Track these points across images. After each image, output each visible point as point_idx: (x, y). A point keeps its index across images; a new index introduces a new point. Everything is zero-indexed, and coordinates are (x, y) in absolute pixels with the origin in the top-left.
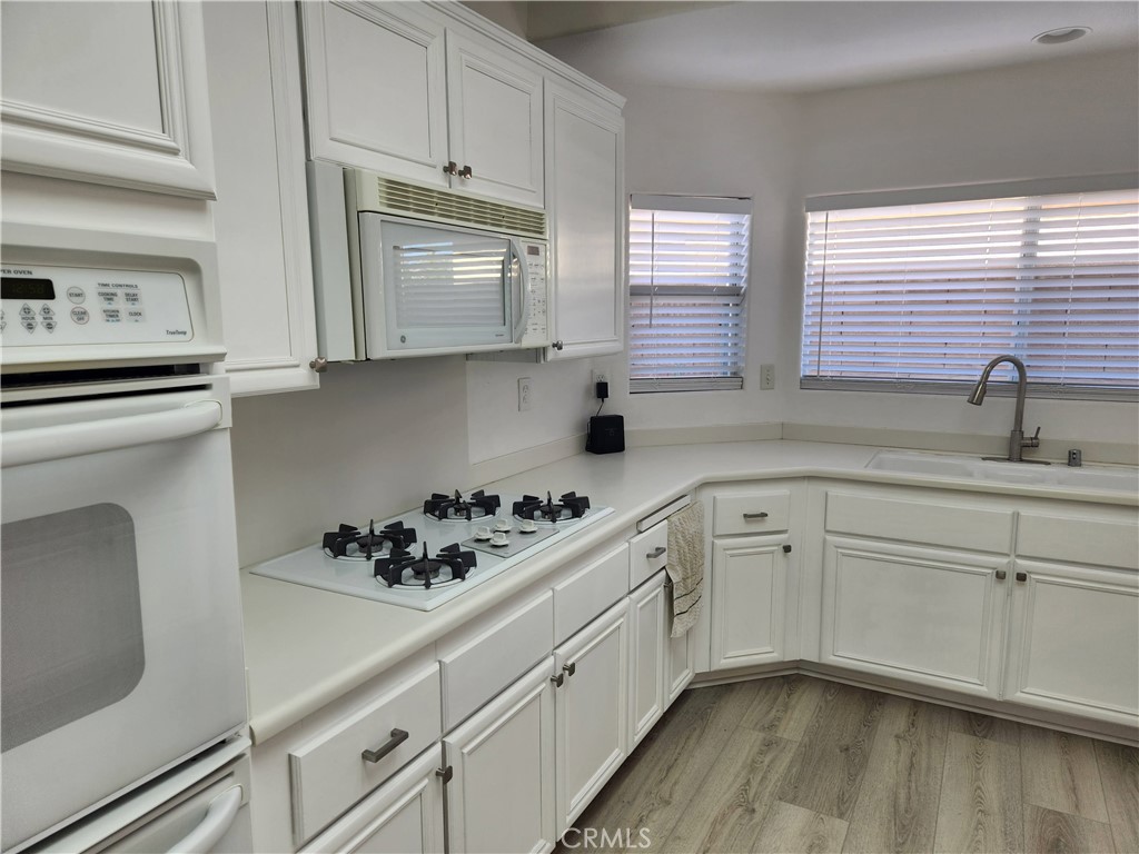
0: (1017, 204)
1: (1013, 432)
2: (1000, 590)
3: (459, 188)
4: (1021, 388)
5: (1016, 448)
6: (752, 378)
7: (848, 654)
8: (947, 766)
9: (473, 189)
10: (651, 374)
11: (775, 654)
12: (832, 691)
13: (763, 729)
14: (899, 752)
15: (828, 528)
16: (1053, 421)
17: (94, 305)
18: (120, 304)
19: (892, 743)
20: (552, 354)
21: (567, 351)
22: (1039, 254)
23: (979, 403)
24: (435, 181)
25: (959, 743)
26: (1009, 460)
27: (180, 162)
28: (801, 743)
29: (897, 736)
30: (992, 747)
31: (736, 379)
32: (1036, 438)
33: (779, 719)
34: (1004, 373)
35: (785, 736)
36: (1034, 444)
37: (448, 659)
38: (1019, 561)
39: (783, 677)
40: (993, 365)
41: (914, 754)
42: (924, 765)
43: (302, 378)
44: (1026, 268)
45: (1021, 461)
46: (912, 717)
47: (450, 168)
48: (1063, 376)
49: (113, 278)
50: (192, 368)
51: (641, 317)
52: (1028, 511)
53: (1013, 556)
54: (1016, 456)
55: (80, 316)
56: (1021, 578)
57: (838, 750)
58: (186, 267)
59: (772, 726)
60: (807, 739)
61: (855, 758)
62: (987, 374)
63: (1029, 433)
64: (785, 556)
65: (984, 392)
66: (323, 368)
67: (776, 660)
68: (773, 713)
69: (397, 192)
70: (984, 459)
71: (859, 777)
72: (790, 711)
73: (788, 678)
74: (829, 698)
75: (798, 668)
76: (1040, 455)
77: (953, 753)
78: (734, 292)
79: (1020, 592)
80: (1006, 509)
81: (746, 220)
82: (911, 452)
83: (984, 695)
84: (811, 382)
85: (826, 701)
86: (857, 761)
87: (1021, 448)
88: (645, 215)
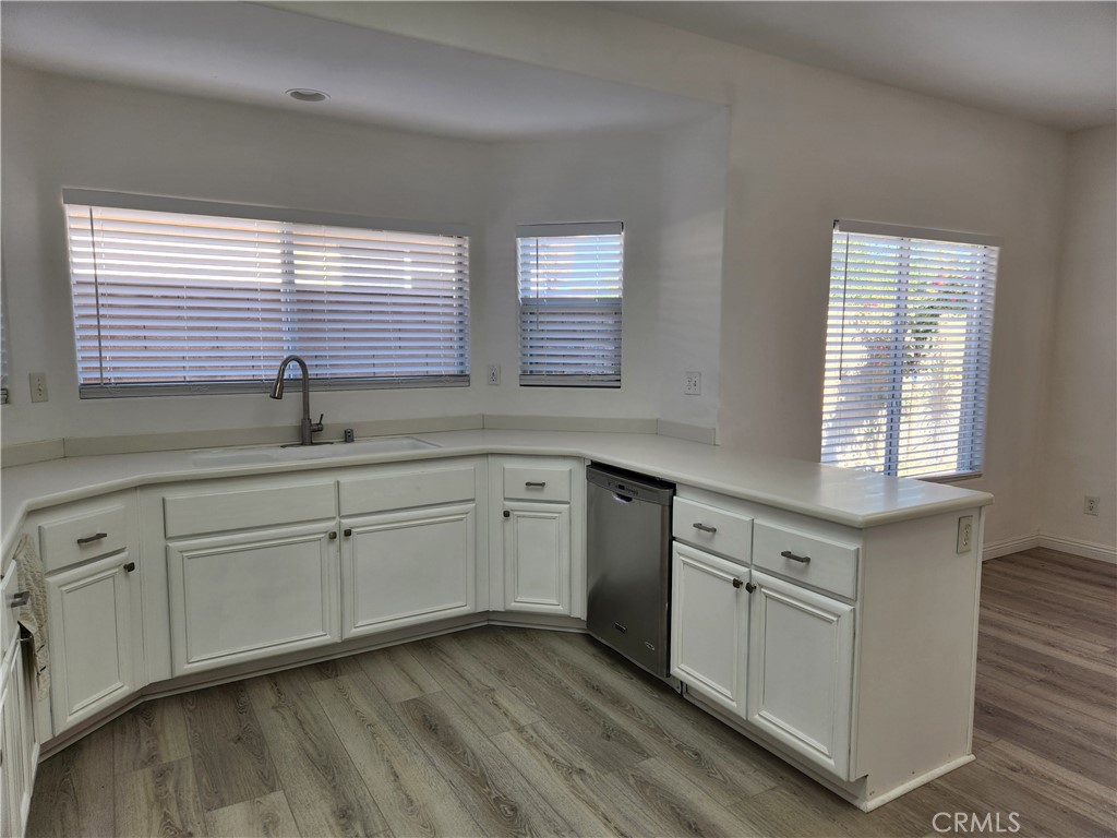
0: (275, 227)
1: (303, 420)
2: (333, 548)
4: (305, 384)
5: (307, 432)
7: (204, 655)
8: (325, 709)
11: (126, 688)
12: (190, 701)
13: (144, 765)
14: (284, 718)
15: (170, 534)
16: (331, 409)
19: (273, 714)
22: (297, 281)
23: (280, 397)
25: (323, 688)
26: (303, 444)
28: (193, 756)
29: (273, 708)
30: (345, 680)
32: (320, 423)
33: (155, 749)
34: (293, 371)
35: (173, 759)
36: (319, 428)
38: (344, 521)
39: (130, 711)
40: (285, 363)
41: (296, 714)
42: (309, 717)
45: (312, 444)
46: (275, 689)
52: (346, 478)
53: (338, 519)
54: (308, 441)
56: (348, 533)
57: (233, 744)
59: (152, 758)
60: (196, 751)
61: (252, 742)
62: (282, 371)
63: (315, 420)
64: (127, 576)
65: (282, 388)
67: (127, 694)
68: (144, 746)
70: (283, 447)
71: (266, 754)
72: (161, 739)
73: (138, 712)
74: (192, 708)
75: (143, 696)
76: (323, 436)
77: (323, 698)
79: (347, 545)
80: (327, 480)
82: (215, 451)
83: (328, 642)
85: (191, 711)
86: (254, 742)
87: (309, 433)
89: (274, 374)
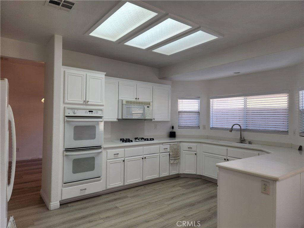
0: (242, 98)
1: (240, 138)
3: (138, 101)
4: (241, 130)
6: (201, 127)
9: (140, 100)
10: (183, 125)
11: (194, 173)
17: (95, 113)
18: (97, 113)
20: (153, 120)
21: (155, 120)
22: (247, 106)
23: (231, 132)
24: (134, 100)
27: (102, 103)
31: (199, 127)
32: (244, 139)
37: (125, 149)
40: (234, 125)
43: (116, 120)
44: (244, 109)
47: (136, 99)
48: (250, 128)
49: (97, 111)
50: (101, 117)
51: (181, 116)
52: (229, 149)
54: (241, 142)
55: (94, 113)
56: (228, 160)
58: (102, 110)
65: (232, 130)
66: (118, 119)
69: (127, 102)
70: (236, 142)
75: (201, 177)
76: (245, 142)
78: (198, 112)
81: (199, 100)
84: (212, 128)
88: (181, 100)
89: (231, 127)
